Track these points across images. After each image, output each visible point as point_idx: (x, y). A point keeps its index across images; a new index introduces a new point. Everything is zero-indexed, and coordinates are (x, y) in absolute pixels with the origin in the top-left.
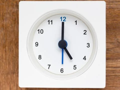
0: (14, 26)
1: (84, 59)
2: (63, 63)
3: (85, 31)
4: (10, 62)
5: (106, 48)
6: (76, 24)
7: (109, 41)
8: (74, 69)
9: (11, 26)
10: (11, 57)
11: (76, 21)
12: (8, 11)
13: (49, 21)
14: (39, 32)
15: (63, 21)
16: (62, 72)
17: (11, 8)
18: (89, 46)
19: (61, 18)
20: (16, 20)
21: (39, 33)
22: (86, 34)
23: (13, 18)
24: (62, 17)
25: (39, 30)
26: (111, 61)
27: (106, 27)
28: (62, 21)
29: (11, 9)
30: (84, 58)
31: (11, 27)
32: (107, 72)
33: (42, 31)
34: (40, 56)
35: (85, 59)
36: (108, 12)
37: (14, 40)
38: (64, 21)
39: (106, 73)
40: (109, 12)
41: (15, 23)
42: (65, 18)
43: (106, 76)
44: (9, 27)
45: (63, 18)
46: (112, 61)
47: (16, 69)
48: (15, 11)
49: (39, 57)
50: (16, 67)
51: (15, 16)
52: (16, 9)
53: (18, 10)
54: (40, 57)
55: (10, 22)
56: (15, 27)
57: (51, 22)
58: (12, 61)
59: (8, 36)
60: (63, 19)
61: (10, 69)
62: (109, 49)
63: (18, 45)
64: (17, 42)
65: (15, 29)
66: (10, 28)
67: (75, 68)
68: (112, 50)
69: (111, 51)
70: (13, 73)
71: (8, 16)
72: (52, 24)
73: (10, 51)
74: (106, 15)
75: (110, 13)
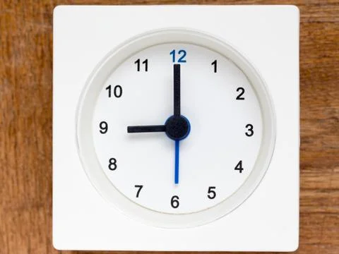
0: (41, 74)
1: (236, 169)
2: (177, 181)
3: (241, 91)
4: (29, 174)
5: (301, 135)
6: (215, 71)
7: (310, 115)
8: (209, 197)
9: (31, 75)
10: (30, 161)
11: (215, 63)
12: (24, 31)
13: (138, 61)
14: (110, 92)
15: (176, 63)
16: (175, 207)
17: (30, 24)
18: (252, 132)
19: (171, 53)
20: (46, 58)
21: (110, 96)
22: (243, 99)
23: (36, 50)
24: (174, 51)
25: (109, 87)
26: (314, 171)
27: (300, 75)
28: (174, 61)
29: (32, 25)
30: (239, 167)
31: (31, 78)
32: (304, 204)
33: (118, 89)
34: (113, 161)
35: (241, 169)
36: (306, 33)
37: (39, 112)
38: (180, 61)
39: (301, 205)
40: (310, 33)
41: (42, 66)
42: (182, 54)
43: (301, 214)
44: (25, 75)
45: (179, 53)
46: (317, 173)
47: (44, 196)
48: (43, 30)
49: (111, 164)
50: (46, 190)
51: (41, 44)
52: (44, 27)
53: (50, 27)
54: (113, 164)
55: (27, 63)
56: (43, 77)
57: (145, 64)
58: (33, 171)
59: (24, 102)
60: (178, 57)
61: (29, 194)
62: (307, 137)
63: (51, 128)
64: (47, 120)
65: (43, 83)
66: (28, 80)
67: (212, 195)
68: (317, 142)
69: (315, 143)
70: (38, 206)
71: (22, 44)
72: (146, 70)
73: (29, 143)
74: (301, 42)
75: (312, 36)
